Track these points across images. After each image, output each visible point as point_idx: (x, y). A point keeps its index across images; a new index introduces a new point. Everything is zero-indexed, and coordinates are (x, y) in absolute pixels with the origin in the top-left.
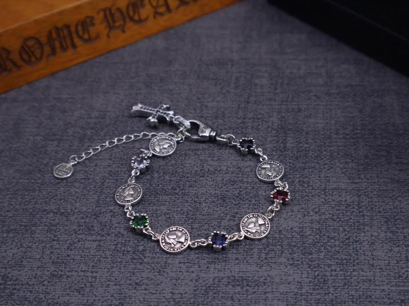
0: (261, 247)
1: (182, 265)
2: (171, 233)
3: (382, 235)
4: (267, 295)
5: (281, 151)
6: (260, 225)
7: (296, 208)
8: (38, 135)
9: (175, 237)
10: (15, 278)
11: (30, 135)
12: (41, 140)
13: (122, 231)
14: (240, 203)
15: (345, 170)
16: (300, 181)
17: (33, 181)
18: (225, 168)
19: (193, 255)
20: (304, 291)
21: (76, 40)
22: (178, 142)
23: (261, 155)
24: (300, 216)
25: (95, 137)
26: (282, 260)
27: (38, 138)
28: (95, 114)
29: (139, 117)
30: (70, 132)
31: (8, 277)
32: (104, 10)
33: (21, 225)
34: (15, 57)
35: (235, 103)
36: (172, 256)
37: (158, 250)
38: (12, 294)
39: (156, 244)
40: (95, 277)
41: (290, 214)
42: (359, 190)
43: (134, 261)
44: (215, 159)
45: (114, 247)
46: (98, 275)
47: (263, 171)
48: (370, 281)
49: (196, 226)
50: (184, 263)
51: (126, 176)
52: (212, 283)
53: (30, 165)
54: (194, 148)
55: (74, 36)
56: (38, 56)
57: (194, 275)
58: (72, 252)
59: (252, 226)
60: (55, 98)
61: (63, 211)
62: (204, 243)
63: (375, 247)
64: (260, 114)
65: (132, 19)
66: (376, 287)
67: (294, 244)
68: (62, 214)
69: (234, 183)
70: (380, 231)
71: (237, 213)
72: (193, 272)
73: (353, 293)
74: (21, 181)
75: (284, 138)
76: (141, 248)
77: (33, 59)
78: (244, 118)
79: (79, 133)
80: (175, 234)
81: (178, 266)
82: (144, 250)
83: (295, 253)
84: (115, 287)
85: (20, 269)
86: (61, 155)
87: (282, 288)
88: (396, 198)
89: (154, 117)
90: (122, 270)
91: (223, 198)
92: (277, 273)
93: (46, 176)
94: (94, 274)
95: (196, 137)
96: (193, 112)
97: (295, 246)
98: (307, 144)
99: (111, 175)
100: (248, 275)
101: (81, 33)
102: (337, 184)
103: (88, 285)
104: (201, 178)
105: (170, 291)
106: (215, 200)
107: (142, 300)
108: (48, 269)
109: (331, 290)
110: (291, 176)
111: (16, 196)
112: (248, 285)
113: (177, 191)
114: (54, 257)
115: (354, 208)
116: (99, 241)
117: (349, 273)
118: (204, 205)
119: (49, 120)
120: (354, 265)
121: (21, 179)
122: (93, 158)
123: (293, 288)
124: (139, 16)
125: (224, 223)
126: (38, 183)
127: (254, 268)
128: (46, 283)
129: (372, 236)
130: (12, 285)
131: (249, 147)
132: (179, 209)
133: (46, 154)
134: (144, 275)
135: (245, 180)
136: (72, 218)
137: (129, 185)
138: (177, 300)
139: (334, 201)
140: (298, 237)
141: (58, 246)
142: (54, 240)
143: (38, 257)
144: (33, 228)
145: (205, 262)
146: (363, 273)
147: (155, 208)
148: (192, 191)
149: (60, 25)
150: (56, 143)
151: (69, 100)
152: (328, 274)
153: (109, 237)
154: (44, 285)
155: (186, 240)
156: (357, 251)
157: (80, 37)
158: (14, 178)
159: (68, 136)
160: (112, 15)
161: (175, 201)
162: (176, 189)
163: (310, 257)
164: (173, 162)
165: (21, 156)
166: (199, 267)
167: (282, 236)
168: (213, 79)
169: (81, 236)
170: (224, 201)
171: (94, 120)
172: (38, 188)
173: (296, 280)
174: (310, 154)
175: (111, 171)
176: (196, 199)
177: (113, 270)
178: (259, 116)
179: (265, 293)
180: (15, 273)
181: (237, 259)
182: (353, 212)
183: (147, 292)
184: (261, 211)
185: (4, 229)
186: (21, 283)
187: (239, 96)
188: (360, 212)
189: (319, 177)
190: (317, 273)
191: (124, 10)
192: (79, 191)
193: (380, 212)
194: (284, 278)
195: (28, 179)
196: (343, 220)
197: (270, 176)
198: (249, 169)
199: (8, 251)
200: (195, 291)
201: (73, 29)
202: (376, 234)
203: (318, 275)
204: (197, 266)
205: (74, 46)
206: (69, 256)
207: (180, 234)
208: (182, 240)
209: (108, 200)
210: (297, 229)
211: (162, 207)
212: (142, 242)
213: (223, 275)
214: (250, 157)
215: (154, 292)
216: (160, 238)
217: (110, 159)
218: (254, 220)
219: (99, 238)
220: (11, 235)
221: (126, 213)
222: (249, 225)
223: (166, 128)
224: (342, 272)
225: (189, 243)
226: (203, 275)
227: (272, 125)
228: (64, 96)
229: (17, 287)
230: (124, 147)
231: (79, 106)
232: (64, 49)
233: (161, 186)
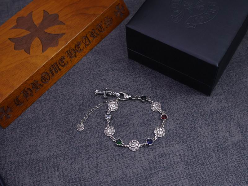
0: (164, 139)
1: (140, 154)
2: (132, 143)
3: (203, 123)
4: (173, 158)
5: (156, 96)
6: (161, 131)
7: (170, 120)
8: (63, 113)
9: (134, 145)
10: (83, 177)
11: (60, 114)
12: (65, 115)
13: (113, 147)
14: (150, 123)
15: (181, 99)
16: (167, 108)
17: (70, 135)
18: (139, 110)
19: (142, 150)
20: (185, 153)
21: (60, 67)
22: (117, 103)
23: (151, 101)
24: (173, 123)
25: (85, 109)
26: (173, 143)
27: (64, 114)
28: (80, 98)
29: (98, 95)
30: (74, 108)
31: (81, 178)
32: (67, 52)
33: (75, 155)
34: (40, 82)
35: (131, 79)
36: (135, 152)
37: (129, 151)
38: (86, 184)
39: (127, 149)
40: (112, 168)
41: (169, 123)
42: (189, 106)
43: (123, 158)
44: (134, 106)
45: (113, 154)
46: (112, 167)
47: (154, 108)
48: (205, 142)
49: (138, 137)
50: (141, 153)
51: (104, 123)
52: (153, 158)
53: (66, 128)
54: (124, 103)
55: (59, 66)
56: (48, 79)
57: (146, 157)
58: (99, 161)
59: (159, 132)
60: (61, 95)
61: (88, 144)
62: (145, 144)
63: (202, 128)
64: (142, 82)
65: (78, 51)
66: (208, 144)
67: (175, 135)
68: (88, 146)
69: (145, 115)
70: (202, 121)
71: (151, 128)
72: (145, 156)
73: (201, 148)
74: (66, 136)
75: (155, 91)
76: (123, 152)
77: (47, 80)
78: (138, 85)
79: (78, 108)
80: (134, 144)
81: (139, 155)
82: (124, 152)
83: (177, 138)
84: (120, 170)
85: (83, 173)
86: (76, 120)
87: (177, 154)
88: (203, 107)
89: (105, 95)
90: (120, 163)
91: (144, 123)
92: (174, 148)
93: (74, 131)
94: (111, 167)
95: (124, 100)
96: (117, 87)
97: (176, 136)
98: (164, 91)
99: (99, 124)
100: (164, 152)
101: (61, 64)
102: (181, 106)
103: (111, 172)
104: (132, 116)
105: (140, 166)
106: (141, 124)
107: (132, 172)
108: (94, 170)
109: (194, 149)
110: (164, 107)
111: (67, 143)
112: (166, 156)
113: (126, 124)
114: (93, 165)
115: (190, 114)
116: (107, 153)
117: (197, 141)
118: (138, 127)
119: (64, 105)
120: (198, 138)
121: (65, 135)
122: (89, 118)
123: (181, 152)
124: (80, 49)
125: (148, 133)
126: (73, 135)
127: (165, 148)
128: (95, 176)
129: (200, 124)
130: (84, 180)
131: (145, 99)
132: (130, 132)
133: (70, 121)
134: (129, 162)
135: (148, 113)
136: (93, 147)
137: (108, 128)
138: (144, 169)
139: (182, 113)
140: (176, 131)
141: (93, 160)
142: (90, 158)
143: (87, 166)
144: (80, 155)
145: (148, 151)
146: (202, 140)
147: (121, 134)
148: (131, 123)
149: (53, 64)
150: (71, 115)
151: (68, 94)
152: (190, 143)
153: (110, 151)
154: (95, 177)
155: (138, 144)
156: (197, 132)
157: (61, 65)
158: (63, 135)
159: (75, 111)
160: (70, 52)
161: (127, 129)
162: (125, 124)
163: (182, 138)
164: (119, 112)
165: (61, 125)
166: (146, 153)
167: (170, 133)
168: (119, 70)
169: (99, 153)
170: (144, 124)
171: (81, 101)
172: (74, 137)
173: (181, 149)
174: (167, 95)
175: (98, 122)
176: (134, 126)
177: (117, 164)
178: (143, 83)
179: (173, 157)
180: (82, 175)
181: (158, 146)
182: (190, 116)
183: (133, 169)
184: (159, 124)
185: (70, 158)
186: (86, 178)
187: (132, 75)
188: (192, 115)
189: (174, 104)
190: (187, 144)
191: (74, 49)
192: (90, 134)
193: (199, 113)
194: (176, 149)
195: (68, 134)
196: (188, 120)
197: (157, 109)
198: (148, 108)
199: (75, 167)
200: (149, 163)
201: (58, 64)
202: (201, 123)
203: (187, 145)
204: (145, 153)
205: (60, 70)
206: (98, 162)
207: (135, 143)
208: (137, 145)
209: (102, 135)
210: (174, 129)
211: (123, 133)
212: (122, 149)
213: (156, 154)
214: (146, 102)
215: (135, 168)
216: (128, 146)
217: (95, 117)
218: (158, 130)
219: (106, 152)
220: (73, 160)
221: (112, 139)
222: (158, 132)
223: (110, 98)
224: (195, 142)
225: (140, 145)
226: (149, 156)
227: (149, 86)
228: (65, 93)
229: (86, 181)
230: (98, 110)
231: (72, 96)
232: (57, 72)
233: (119, 124)
